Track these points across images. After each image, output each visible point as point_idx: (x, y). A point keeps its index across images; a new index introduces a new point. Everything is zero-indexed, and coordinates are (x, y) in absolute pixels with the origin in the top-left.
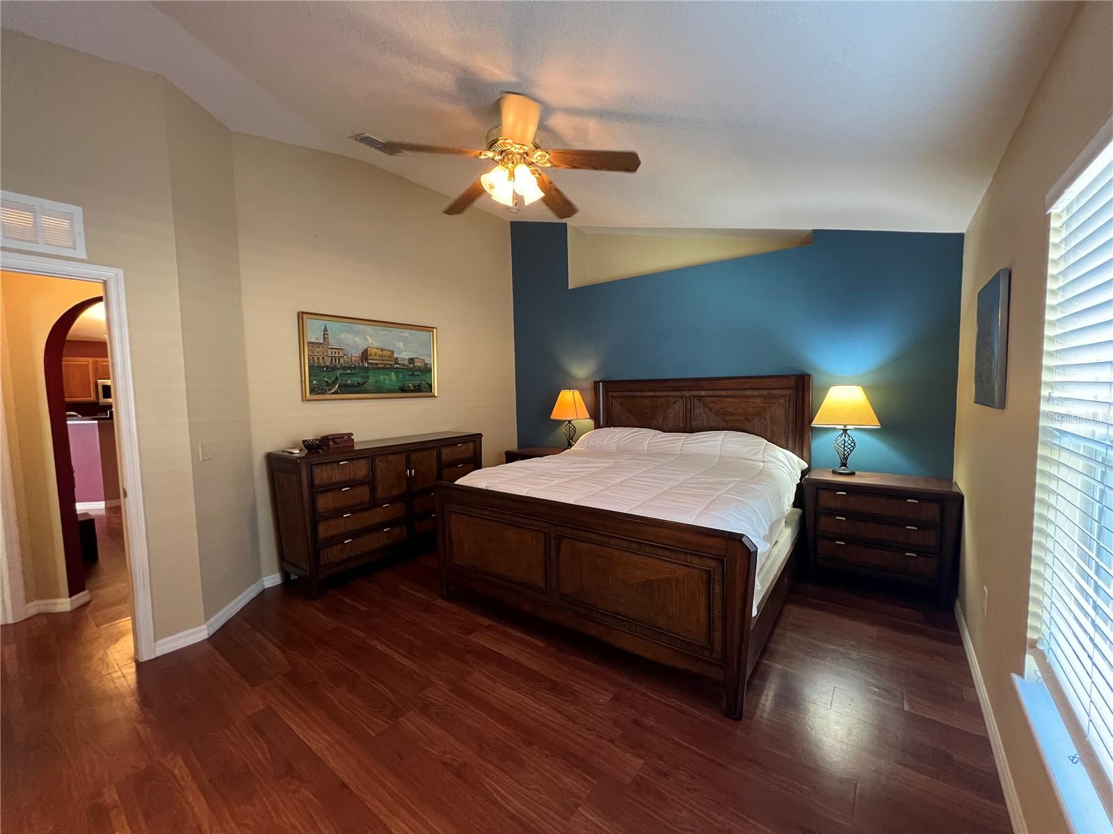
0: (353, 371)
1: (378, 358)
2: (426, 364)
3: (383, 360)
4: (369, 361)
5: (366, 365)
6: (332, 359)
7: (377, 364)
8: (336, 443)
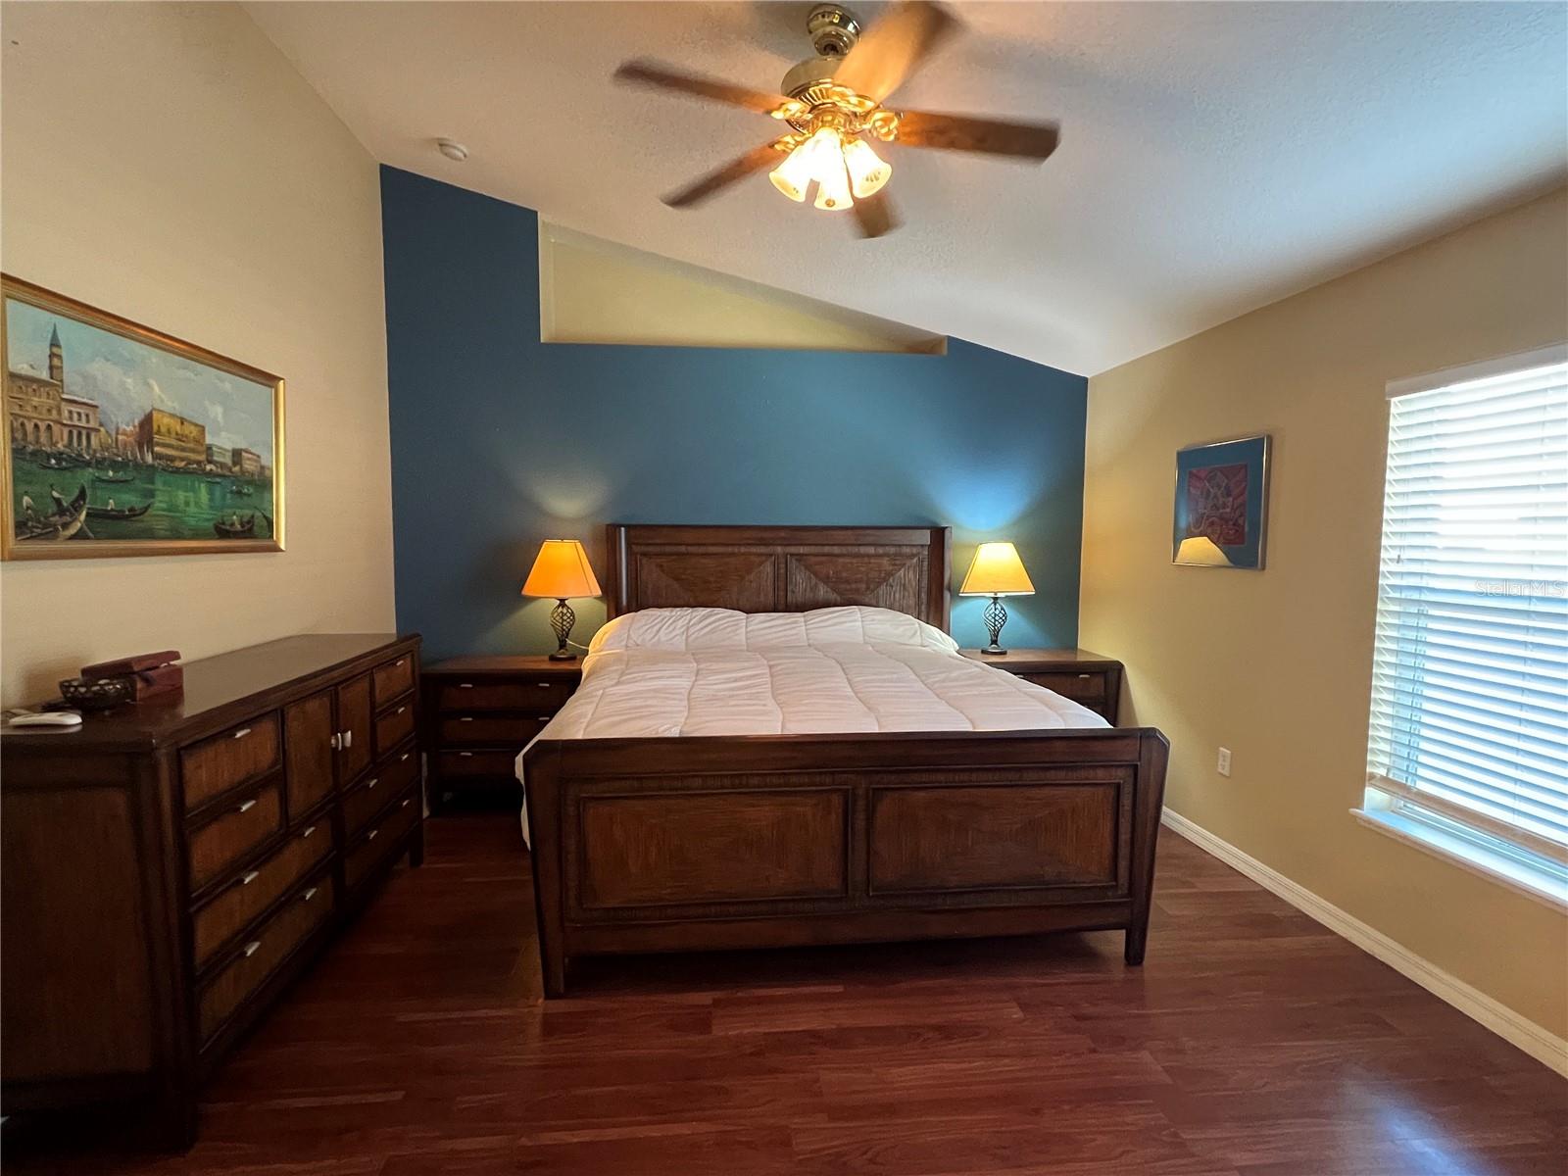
0: (121, 475)
1: (174, 442)
2: (262, 467)
3: (183, 450)
4: (156, 449)
5: (149, 459)
6: (71, 432)
7: (172, 459)
8: (147, 681)
